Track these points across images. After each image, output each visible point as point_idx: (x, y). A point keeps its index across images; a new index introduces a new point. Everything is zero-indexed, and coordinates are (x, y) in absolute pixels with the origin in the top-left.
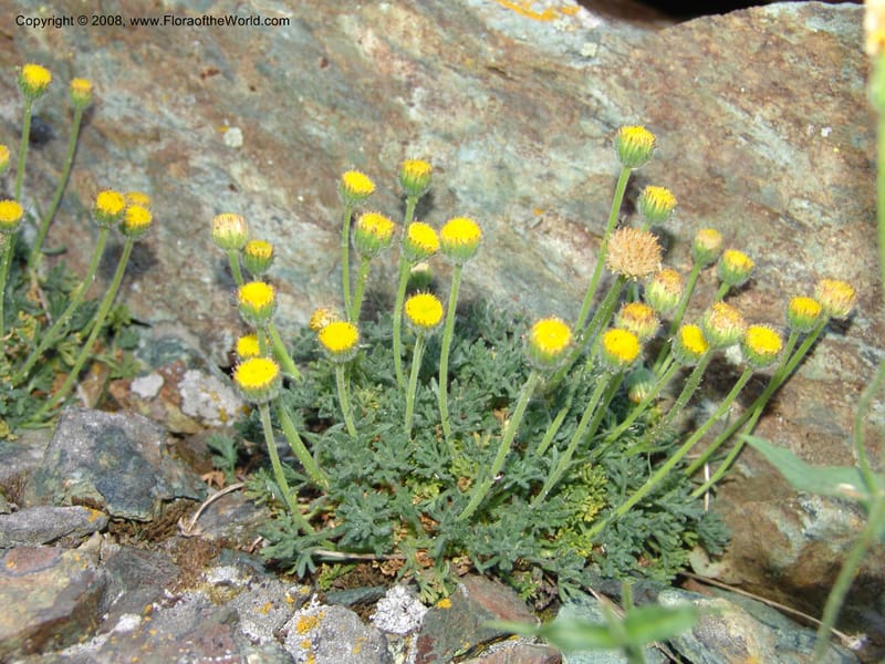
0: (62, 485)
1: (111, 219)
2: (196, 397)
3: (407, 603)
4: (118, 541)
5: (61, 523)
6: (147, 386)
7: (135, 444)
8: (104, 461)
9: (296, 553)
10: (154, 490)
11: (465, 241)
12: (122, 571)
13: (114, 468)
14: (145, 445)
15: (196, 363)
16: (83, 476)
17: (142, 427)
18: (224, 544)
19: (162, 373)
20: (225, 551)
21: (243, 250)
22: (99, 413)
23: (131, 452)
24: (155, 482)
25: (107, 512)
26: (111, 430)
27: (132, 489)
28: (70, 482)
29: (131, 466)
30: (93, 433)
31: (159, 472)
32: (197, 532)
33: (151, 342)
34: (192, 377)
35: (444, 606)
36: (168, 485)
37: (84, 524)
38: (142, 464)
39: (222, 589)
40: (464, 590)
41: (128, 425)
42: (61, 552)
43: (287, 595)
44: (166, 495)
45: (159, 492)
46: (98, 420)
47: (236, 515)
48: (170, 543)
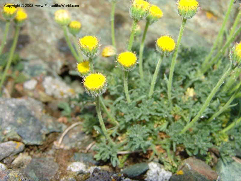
0: (3, 133)
1: (10, 16)
2: (50, 87)
3: (159, 170)
4: (29, 155)
5: (5, 152)
6: (31, 85)
7: (31, 111)
8: (19, 121)
9: (110, 156)
10: (42, 131)
11: (193, 7)
12: (35, 170)
13: (24, 123)
14: (35, 111)
15: (49, 74)
16: (11, 129)
17: (32, 104)
18: (74, 151)
19: (36, 79)
20: (76, 154)
21: (68, 26)
22: (14, 100)
23: (30, 116)
24: (42, 128)
25: (24, 143)
26: (20, 107)
27: (33, 132)
28: (6, 132)
29: (31, 122)
30: (12, 109)
31: (43, 123)
32: (62, 147)
33: (30, 67)
34: (48, 80)
35: (180, 173)
36: (47, 128)
37: (15, 150)
38: (35, 120)
39: (80, 176)
40: (189, 166)
41: (27, 104)
42: (8, 173)
43: (112, 177)
44: (47, 132)
45: (44, 131)
46: (14, 103)
47: (77, 138)
48: (51, 152)
